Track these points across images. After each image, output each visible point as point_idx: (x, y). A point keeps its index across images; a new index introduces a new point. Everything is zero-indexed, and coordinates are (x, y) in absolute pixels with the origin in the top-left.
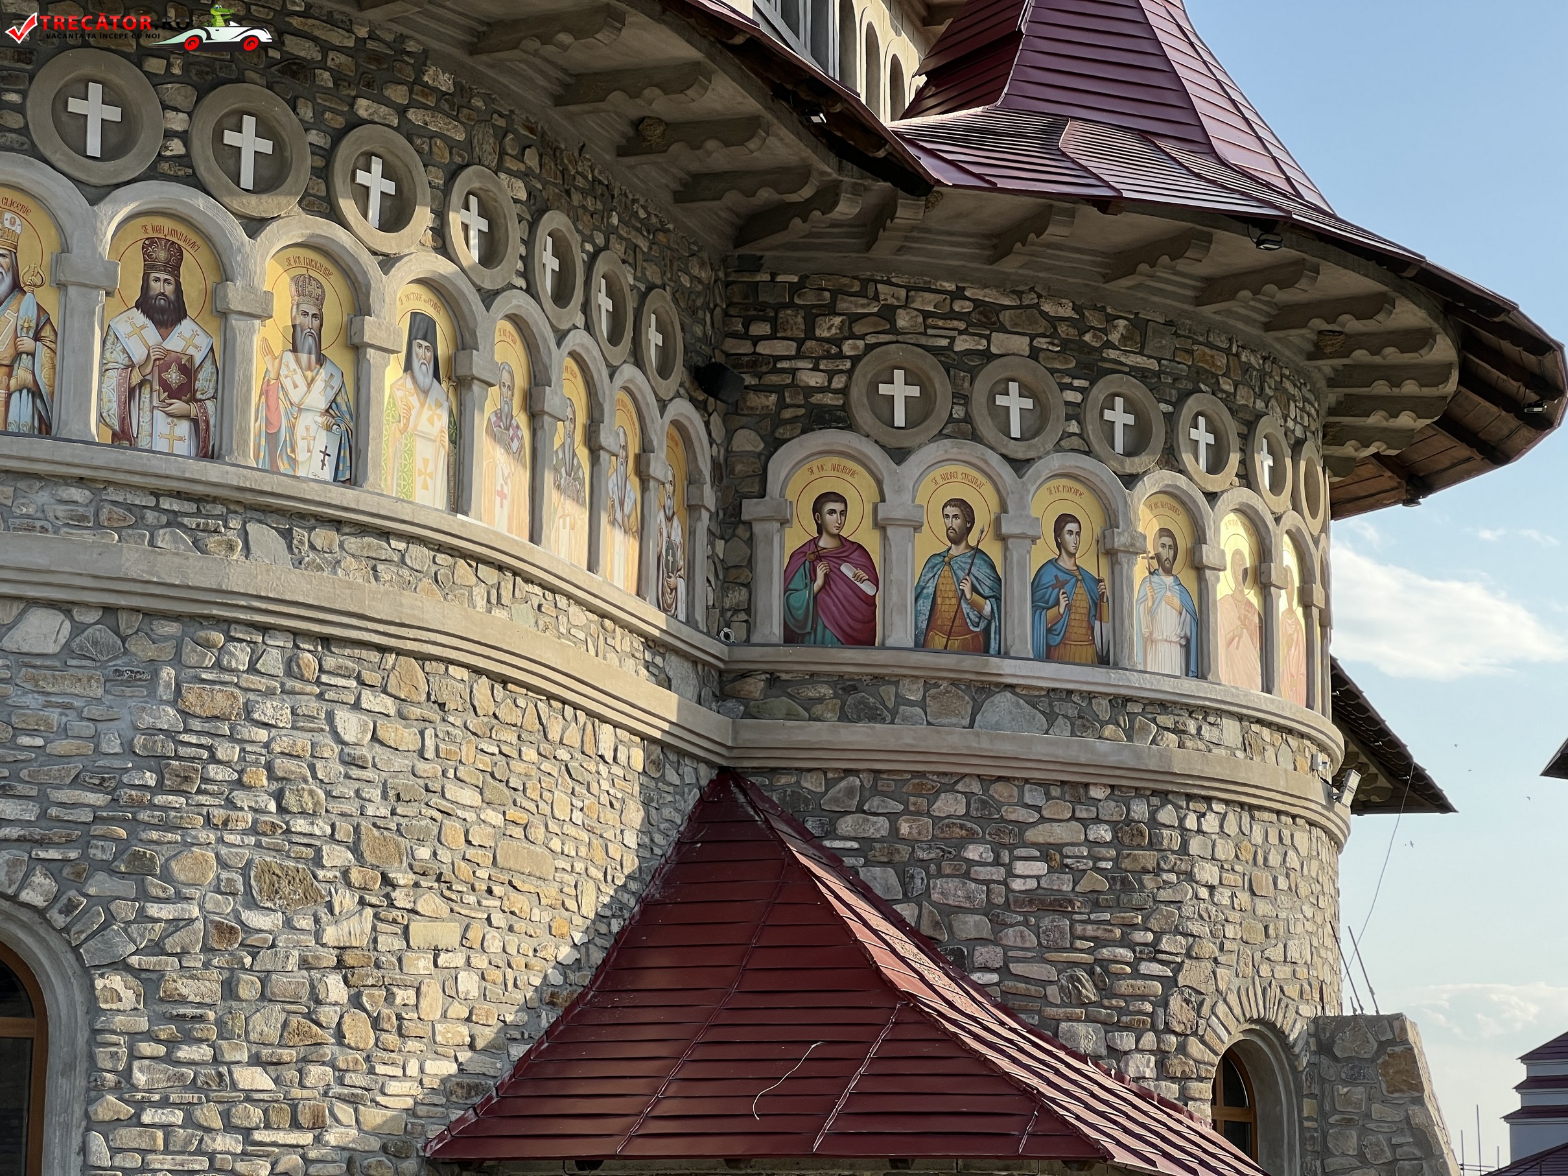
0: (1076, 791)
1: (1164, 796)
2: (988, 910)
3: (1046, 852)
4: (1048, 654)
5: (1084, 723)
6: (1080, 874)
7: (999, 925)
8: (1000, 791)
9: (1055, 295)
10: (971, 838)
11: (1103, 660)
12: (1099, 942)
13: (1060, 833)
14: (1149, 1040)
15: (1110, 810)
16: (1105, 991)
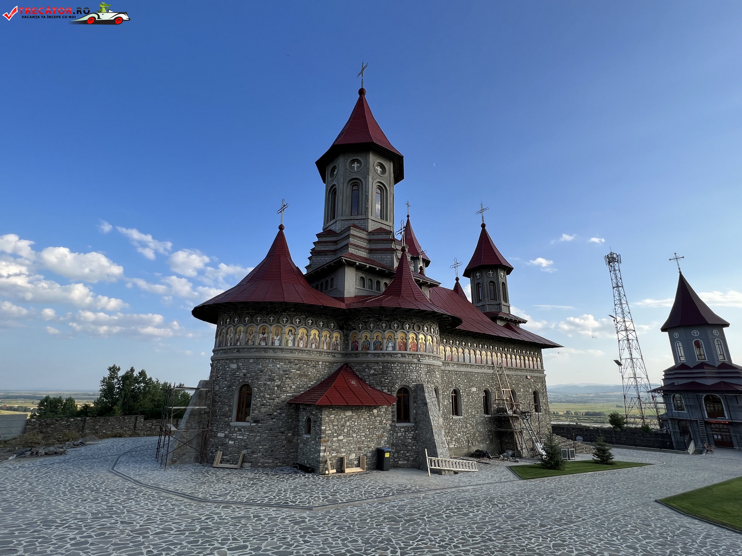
0: (378, 363)
1: (389, 363)
2: (368, 376)
3: (374, 369)
4: (375, 350)
5: (379, 356)
6: (378, 372)
7: (369, 377)
8: (369, 364)
9: (376, 314)
10: (366, 368)
11: (382, 350)
12: (380, 378)
13: (376, 367)
14: (387, 388)
15: (382, 365)
16: (381, 383)
